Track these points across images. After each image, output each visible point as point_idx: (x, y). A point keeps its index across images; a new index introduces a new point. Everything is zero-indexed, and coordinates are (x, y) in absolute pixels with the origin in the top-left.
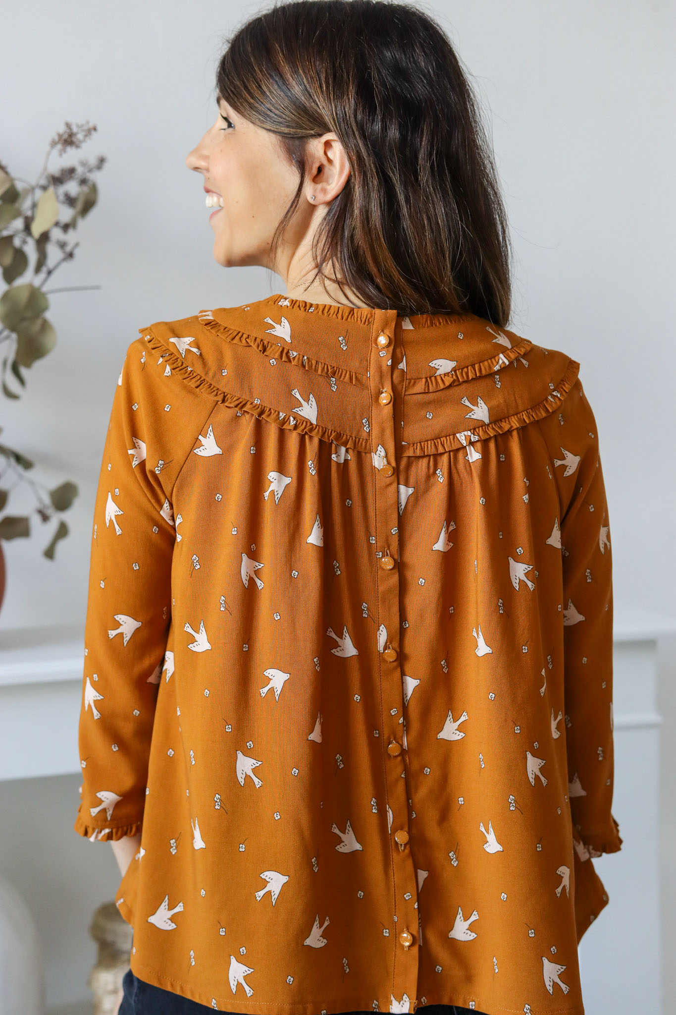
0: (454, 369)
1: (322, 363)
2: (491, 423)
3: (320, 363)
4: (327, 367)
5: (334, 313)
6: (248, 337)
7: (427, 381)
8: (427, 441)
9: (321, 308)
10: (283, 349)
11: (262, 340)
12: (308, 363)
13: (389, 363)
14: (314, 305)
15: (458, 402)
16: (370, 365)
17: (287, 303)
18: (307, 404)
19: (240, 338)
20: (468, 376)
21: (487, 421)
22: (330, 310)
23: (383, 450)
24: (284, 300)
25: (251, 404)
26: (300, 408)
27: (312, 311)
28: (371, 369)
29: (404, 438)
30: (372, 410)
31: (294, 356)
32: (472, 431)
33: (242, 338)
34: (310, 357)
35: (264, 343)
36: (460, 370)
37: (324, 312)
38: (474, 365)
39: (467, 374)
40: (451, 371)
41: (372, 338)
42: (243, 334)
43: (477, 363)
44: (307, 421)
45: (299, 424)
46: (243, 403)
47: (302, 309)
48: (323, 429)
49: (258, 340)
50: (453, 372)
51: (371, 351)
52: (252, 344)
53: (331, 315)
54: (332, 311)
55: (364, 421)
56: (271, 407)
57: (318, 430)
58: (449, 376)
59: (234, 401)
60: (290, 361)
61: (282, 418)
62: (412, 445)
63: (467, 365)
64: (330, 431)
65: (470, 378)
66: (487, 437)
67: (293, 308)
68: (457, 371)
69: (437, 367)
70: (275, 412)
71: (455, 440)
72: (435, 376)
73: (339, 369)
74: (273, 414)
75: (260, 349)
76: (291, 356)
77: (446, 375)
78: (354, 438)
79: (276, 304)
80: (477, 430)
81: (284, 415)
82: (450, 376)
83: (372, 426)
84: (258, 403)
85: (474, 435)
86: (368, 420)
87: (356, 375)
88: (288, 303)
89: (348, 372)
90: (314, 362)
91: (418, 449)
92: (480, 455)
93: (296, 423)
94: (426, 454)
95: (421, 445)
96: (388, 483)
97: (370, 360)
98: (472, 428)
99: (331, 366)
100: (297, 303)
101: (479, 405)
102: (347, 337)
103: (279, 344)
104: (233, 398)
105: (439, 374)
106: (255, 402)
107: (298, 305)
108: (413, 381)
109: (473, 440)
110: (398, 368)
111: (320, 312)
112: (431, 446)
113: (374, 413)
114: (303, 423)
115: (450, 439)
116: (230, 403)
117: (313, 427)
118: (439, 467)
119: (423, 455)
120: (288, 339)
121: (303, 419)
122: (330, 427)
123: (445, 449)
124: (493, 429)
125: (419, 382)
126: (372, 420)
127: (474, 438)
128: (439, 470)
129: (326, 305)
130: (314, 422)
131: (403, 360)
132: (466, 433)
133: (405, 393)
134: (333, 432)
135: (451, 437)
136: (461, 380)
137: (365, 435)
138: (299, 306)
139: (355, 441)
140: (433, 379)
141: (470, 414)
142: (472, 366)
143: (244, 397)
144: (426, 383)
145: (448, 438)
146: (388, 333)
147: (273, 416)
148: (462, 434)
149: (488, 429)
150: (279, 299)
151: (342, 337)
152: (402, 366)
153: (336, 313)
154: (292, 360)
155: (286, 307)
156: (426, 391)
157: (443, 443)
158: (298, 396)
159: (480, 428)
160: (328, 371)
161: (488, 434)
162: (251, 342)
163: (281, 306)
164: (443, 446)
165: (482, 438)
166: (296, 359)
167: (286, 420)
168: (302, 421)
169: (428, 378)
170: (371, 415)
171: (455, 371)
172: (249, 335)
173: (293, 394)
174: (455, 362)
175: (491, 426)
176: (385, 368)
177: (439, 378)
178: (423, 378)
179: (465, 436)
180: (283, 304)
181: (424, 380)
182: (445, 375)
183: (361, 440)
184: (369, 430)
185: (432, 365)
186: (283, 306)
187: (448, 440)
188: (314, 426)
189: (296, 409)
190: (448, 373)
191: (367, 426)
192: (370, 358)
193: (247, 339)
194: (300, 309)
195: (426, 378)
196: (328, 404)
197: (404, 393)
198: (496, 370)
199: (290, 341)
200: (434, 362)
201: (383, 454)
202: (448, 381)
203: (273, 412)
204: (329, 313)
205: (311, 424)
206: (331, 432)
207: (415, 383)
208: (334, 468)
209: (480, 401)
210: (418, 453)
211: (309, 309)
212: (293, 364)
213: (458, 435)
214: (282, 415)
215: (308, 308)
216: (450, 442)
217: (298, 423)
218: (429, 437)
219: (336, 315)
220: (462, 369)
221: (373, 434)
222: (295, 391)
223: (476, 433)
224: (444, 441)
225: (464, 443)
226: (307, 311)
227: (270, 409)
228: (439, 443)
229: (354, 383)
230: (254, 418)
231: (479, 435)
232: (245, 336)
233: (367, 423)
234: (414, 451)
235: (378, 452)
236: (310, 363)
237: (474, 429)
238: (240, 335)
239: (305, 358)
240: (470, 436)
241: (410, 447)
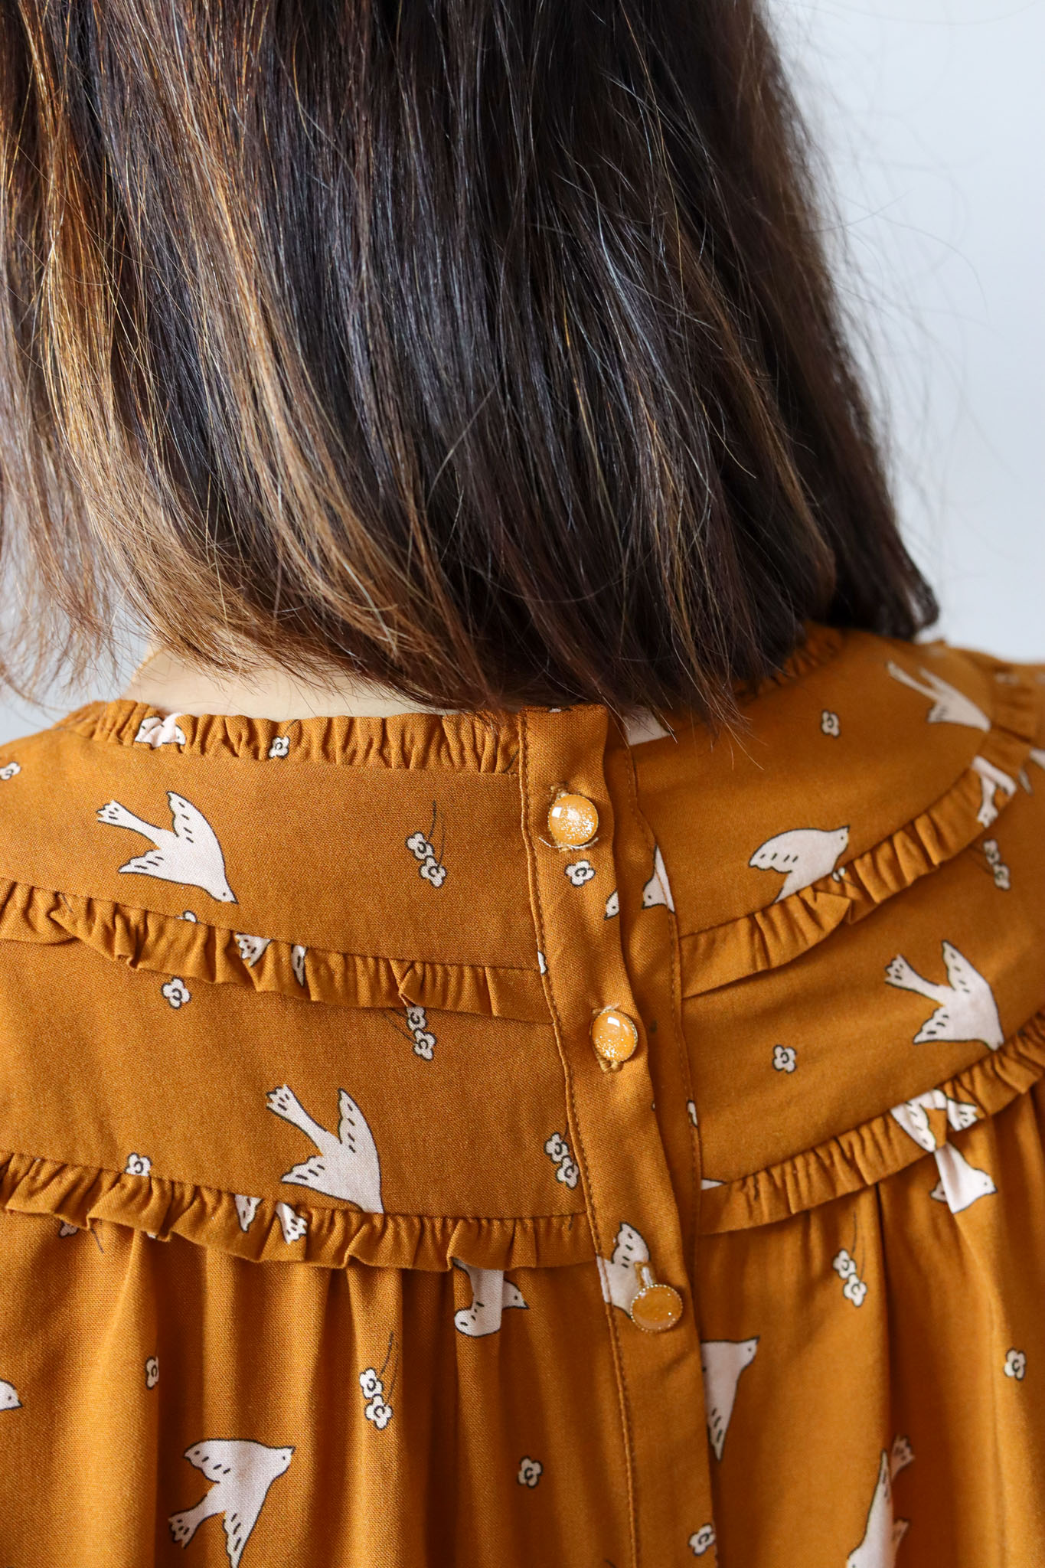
0: (844, 860)
1: (364, 958)
2: (1008, 1040)
3: (359, 961)
4: (389, 968)
5: (370, 745)
6: (57, 905)
7: (754, 927)
8: (792, 1158)
9: (315, 736)
10: (211, 931)
11: (117, 909)
12: (316, 971)
13: (612, 906)
14: (283, 729)
15: (880, 985)
16: (542, 926)
17: (169, 732)
18: (334, 1139)
19: (25, 913)
20: (898, 875)
21: (993, 1037)
22: (353, 738)
23: (637, 1242)
24: (156, 720)
25: (118, 1179)
26: (313, 1164)
27: (283, 752)
28: (548, 941)
29: (707, 1170)
30: (572, 1096)
31: (258, 953)
32: (948, 1087)
33: (31, 913)
34: (318, 944)
35: (126, 921)
36: (867, 858)
37: (330, 748)
38: (912, 823)
39: (894, 864)
40: (836, 870)
41: (527, 817)
42: (31, 892)
43: (918, 816)
44: (349, 1209)
45: (320, 1227)
46: (86, 1183)
47: (242, 750)
48: (411, 1226)
49: (102, 911)
50: (842, 872)
51: (535, 870)
52: (80, 932)
53: (360, 754)
54: (360, 740)
55: (551, 1147)
56: (201, 1182)
57: (397, 1234)
58: (827, 891)
59: (46, 1184)
60: (247, 981)
61: (250, 1217)
62: (737, 1185)
63: (887, 833)
64: (438, 1224)
65: (909, 879)
66: (1007, 1098)
67: (203, 750)
68: (857, 864)
69: (781, 867)
70: (219, 1201)
71: (892, 1134)
72: (783, 903)
73: (432, 965)
74: (215, 1209)
75: (117, 951)
76: (248, 958)
77: (820, 886)
78: (529, 1223)
79: (127, 742)
80: (965, 1079)
81: (255, 1201)
82: (835, 887)
83: (584, 1159)
84: (144, 1174)
85: (958, 1101)
86: (565, 1140)
87: (495, 975)
88: (179, 733)
89: (467, 971)
90: (335, 961)
91: (763, 1195)
92: (989, 1180)
93: (308, 1228)
94: (794, 1211)
95: (770, 1176)
96: (669, 1355)
97: (538, 907)
98: (945, 1075)
99: (400, 961)
100: (217, 729)
101: (953, 976)
102: (437, 834)
103: (189, 916)
104: (38, 1172)
105: (793, 891)
106: (131, 1170)
107: (220, 736)
108: (703, 940)
109: (957, 1124)
110: (644, 907)
111: (316, 752)
112: (808, 1176)
113: (585, 1109)
114: (332, 1222)
115: (873, 1135)
116: (31, 1193)
117: (373, 1227)
118: (843, 1244)
119: (783, 1216)
120: (220, 889)
121: (335, 1204)
122: (434, 1209)
123: (861, 1178)
124: (1021, 1059)
125: (726, 935)
126: (578, 1133)
127: (963, 1116)
128: (844, 1255)
129: (330, 721)
130: (373, 1203)
131: (654, 869)
132: (926, 1100)
133: (683, 991)
134: (450, 1222)
135: (877, 1126)
136: (877, 898)
137: (564, 1201)
138: (226, 740)
139: (536, 1231)
140: (775, 913)
141: (931, 1025)
142: (903, 828)
143: (81, 1158)
144: (752, 935)
145: (865, 1132)
146: (585, 790)
147: (217, 1220)
148: (914, 1106)
149: (1003, 1066)
150: (134, 721)
151: (419, 837)
152: (658, 891)
153: (376, 745)
154: (252, 973)
155: (174, 750)
156: (760, 967)
157: (848, 1154)
158: (296, 1114)
159: (977, 1072)
160: (393, 986)
161: (1006, 1085)
162: (74, 923)
163: (152, 748)
164: (851, 1163)
165: (991, 1108)
166: (269, 966)
167: (266, 1223)
168: (328, 1213)
169: (758, 917)
170: (574, 1116)
171: (849, 866)
172: (56, 895)
173: (275, 1107)
174: (844, 833)
175: (1011, 1050)
176: (595, 924)
177: (795, 907)
178: (736, 920)
179: (926, 1111)
180: (155, 738)
181: (743, 925)
182: (814, 887)
183: (555, 1221)
184: (578, 1176)
185: (765, 864)
186: (159, 743)
187: (869, 1143)
188: (378, 1222)
189: (298, 1170)
190: (829, 876)
191: (567, 1163)
192: (537, 899)
193: (53, 915)
194: (236, 755)
195: (751, 916)
196: (415, 1116)
197: (678, 991)
198: (986, 823)
199: (230, 898)
200: (769, 848)
201: (639, 1253)
202: (832, 910)
203: (209, 1198)
204: (349, 750)
205: (366, 1217)
206: (444, 1225)
207: (712, 943)
208: (467, 1361)
209: (955, 960)
210: (766, 1212)
211: (270, 747)
212: (259, 989)
213: (898, 1113)
214: (248, 1209)
215: (263, 743)
216: (877, 1145)
217: (314, 1227)
218: (797, 1143)
219: (380, 752)
220: (873, 851)
221: (596, 1190)
222: (281, 1093)
223: (963, 1095)
224: (851, 1146)
225: (928, 1140)
226: (261, 754)
227: (197, 1191)
228: (837, 1157)
229: (495, 1013)
230: (136, 1242)
231: (976, 1102)
232: (42, 902)
233: (565, 1152)
234: (749, 1205)
235: (621, 1252)
236: (323, 971)
237: (956, 1079)
238: (20, 896)
239: (301, 951)
240: (945, 1110)
241: (734, 1192)
